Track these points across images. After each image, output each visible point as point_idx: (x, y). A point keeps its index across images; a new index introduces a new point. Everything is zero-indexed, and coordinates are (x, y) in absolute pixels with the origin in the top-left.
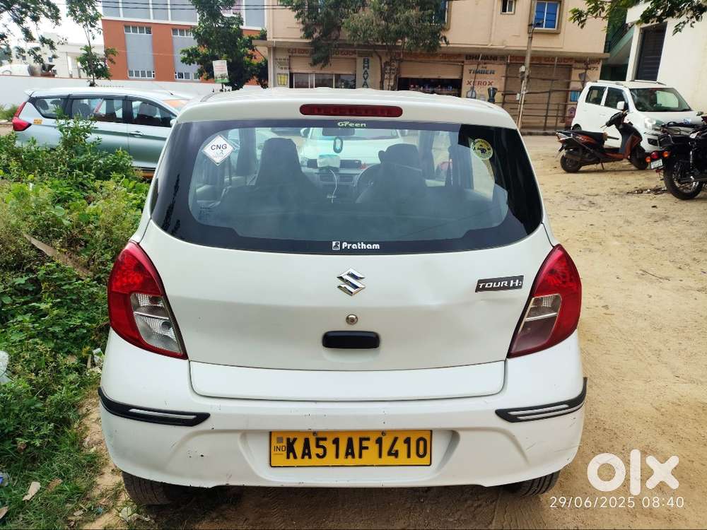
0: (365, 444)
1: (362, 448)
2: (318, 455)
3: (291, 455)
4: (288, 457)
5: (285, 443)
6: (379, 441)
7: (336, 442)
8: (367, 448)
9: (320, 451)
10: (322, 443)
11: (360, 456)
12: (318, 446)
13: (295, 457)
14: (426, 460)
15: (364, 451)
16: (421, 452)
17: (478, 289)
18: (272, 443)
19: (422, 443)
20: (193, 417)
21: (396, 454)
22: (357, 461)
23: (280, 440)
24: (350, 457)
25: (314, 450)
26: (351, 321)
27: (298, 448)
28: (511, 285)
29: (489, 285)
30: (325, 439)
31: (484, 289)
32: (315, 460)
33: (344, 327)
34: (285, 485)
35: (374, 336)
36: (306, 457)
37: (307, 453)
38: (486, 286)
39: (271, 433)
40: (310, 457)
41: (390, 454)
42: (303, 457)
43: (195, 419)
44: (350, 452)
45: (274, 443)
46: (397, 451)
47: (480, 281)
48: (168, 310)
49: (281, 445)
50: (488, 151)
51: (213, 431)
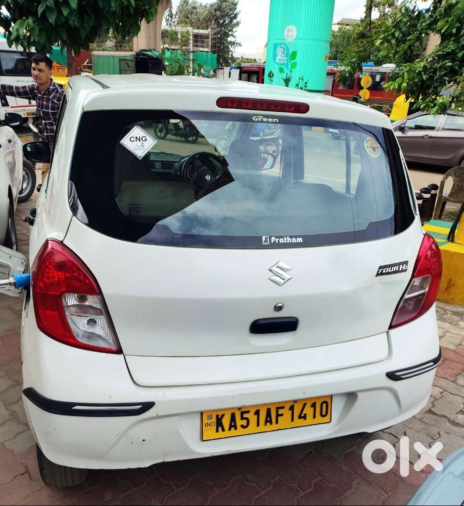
0: (280, 412)
1: (278, 415)
2: (242, 426)
3: (220, 428)
4: (217, 431)
5: (214, 419)
6: (292, 408)
7: (257, 413)
8: (282, 415)
9: (244, 422)
10: (245, 415)
11: (277, 422)
12: (242, 418)
13: (223, 430)
14: (327, 419)
15: (279, 418)
16: (324, 413)
17: (378, 274)
18: (203, 421)
19: (324, 405)
20: (140, 407)
21: (305, 417)
22: (274, 426)
23: (210, 417)
24: (268, 424)
25: (239, 422)
26: (278, 309)
27: (226, 422)
28: (400, 269)
29: (386, 270)
30: (248, 412)
31: (382, 274)
32: (240, 430)
33: (271, 314)
34: (214, 455)
35: (294, 320)
36: (233, 429)
37: (233, 425)
38: (384, 272)
39: (202, 413)
40: (236, 429)
41: (300, 417)
42: (230, 429)
43: (140, 408)
44: (268, 420)
45: (205, 421)
46: (305, 414)
47: (381, 267)
48: (105, 310)
49: (211, 421)
50: (377, 150)
51: (158, 417)
